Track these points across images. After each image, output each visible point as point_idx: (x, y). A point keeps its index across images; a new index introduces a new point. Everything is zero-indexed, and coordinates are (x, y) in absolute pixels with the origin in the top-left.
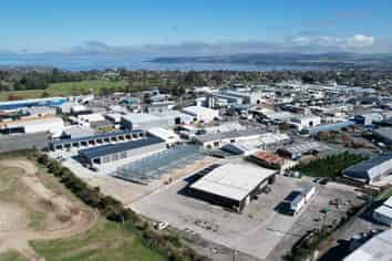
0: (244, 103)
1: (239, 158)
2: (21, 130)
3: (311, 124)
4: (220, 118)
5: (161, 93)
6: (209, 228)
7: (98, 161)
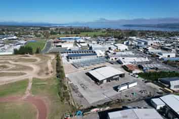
0: (145, 44)
1: (120, 65)
2: (61, 46)
3: (169, 56)
4: (128, 49)
5: (115, 38)
6: (83, 87)
7: (71, 58)
